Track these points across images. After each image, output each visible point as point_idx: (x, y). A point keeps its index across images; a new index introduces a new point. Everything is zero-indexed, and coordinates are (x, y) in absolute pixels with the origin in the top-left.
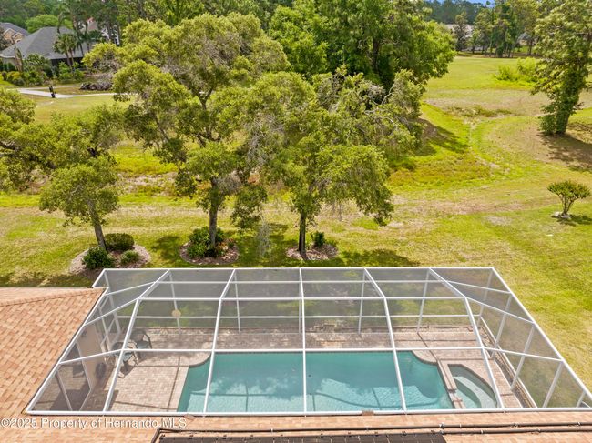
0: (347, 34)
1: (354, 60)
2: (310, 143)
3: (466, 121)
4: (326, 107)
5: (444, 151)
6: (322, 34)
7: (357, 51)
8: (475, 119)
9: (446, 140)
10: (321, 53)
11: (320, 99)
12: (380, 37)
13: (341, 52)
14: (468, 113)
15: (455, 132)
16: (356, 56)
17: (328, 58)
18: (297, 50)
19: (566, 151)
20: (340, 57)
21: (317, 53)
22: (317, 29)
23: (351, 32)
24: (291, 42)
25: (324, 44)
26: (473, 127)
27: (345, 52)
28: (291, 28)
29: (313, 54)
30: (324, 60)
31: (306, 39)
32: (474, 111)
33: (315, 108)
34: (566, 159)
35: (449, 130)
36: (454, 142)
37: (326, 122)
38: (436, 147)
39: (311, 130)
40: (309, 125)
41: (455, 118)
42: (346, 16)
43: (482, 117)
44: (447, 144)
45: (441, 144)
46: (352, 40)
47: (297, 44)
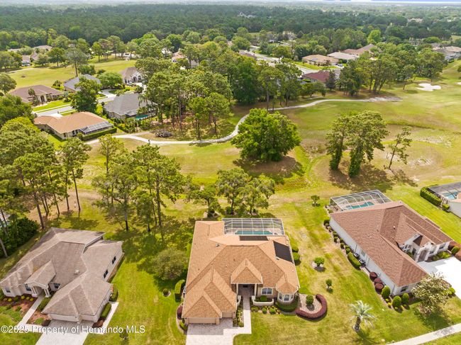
0: (264, 137)
1: (266, 145)
3: (310, 156)
5: (296, 175)
6: (256, 136)
9: (299, 169)
10: (255, 145)
12: (276, 137)
15: (303, 165)
19: (334, 176)
23: (266, 136)
25: (256, 143)
27: (263, 142)
35: (301, 163)
36: (301, 170)
38: (293, 173)
42: (264, 132)
45: (296, 172)
46: (265, 139)
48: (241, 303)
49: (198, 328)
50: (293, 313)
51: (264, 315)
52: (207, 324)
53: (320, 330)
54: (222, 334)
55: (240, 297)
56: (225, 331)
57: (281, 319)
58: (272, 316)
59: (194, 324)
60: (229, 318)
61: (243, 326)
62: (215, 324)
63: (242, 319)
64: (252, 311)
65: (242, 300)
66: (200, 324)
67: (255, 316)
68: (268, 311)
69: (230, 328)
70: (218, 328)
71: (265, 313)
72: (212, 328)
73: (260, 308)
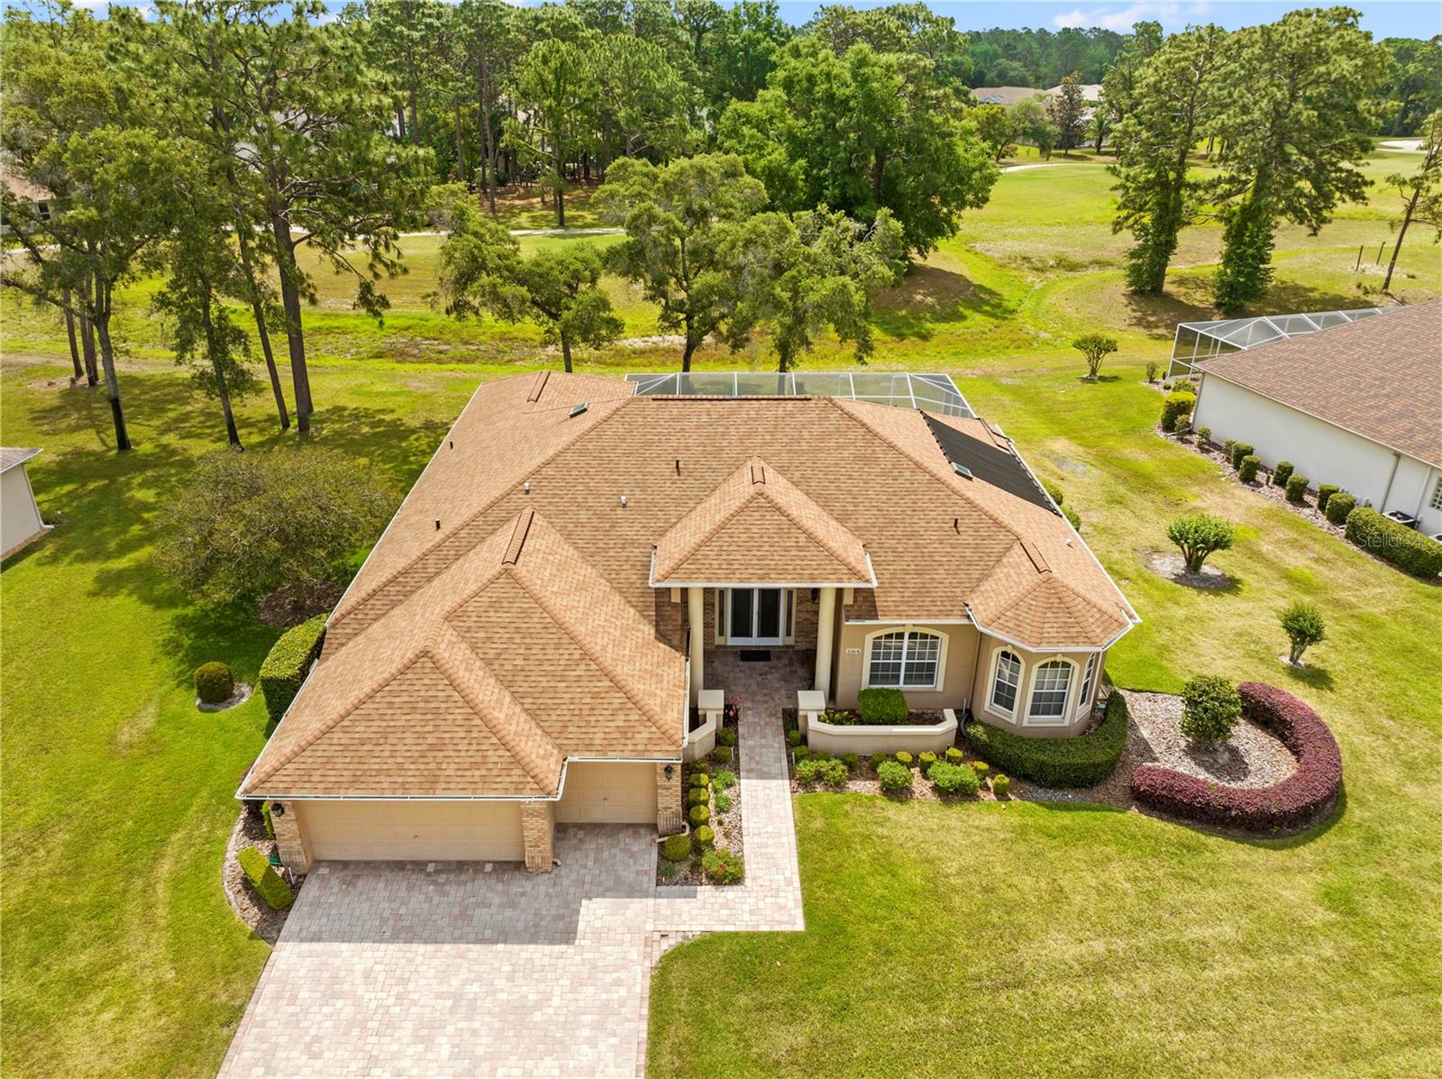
0: (836, 145)
1: (845, 183)
2: (793, 277)
3: (1031, 277)
4: (807, 244)
5: (978, 317)
6: (798, 146)
7: (851, 171)
8: (1048, 274)
9: (986, 302)
10: (797, 174)
11: (802, 237)
12: (885, 149)
13: (827, 171)
14: (1040, 265)
15: (1005, 292)
16: (848, 178)
17: (805, 181)
18: (763, 171)
19: (1154, 314)
20: (825, 178)
21: (792, 174)
22: (791, 137)
23: (842, 143)
24: (754, 160)
25: (802, 162)
26: (1037, 286)
27: (832, 172)
28: (752, 137)
29: (786, 175)
30: (801, 183)
31: (775, 155)
32: (1052, 262)
33: (797, 245)
34: (1149, 326)
35: (995, 289)
36: (999, 306)
37: (807, 258)
38: (967, 312)
39: (793, 265)
40: (792, 260)
41: (1015, 273)
42: (834, 121)
43: (1062, 272)
44: (987, 308)
45: (977, 309)
46: (842, 155)
47: (763, 162)
48: (727, 737)
49: (379, 895)
50: (1099, 793)
51: (892, 810)
52: (460, 866)
53: (1341, 901)
54: (566, 934)
55: (713, 702)
56: (594, 913)
57: (1022, 832)
58: (956, 815)
59: (354, 869)
60: (634, 828)
61: (736, 880)
62: (519, 866)
63: (730, 834)
64: (805, 784)
65: (730, 718)
66: (399, 866)
67: (828, 813)
68: (920, 786)
69: (633, 891)
70: (535, 894)
71: (897, 792)
72: (492, 893)
73: (861, 765)
